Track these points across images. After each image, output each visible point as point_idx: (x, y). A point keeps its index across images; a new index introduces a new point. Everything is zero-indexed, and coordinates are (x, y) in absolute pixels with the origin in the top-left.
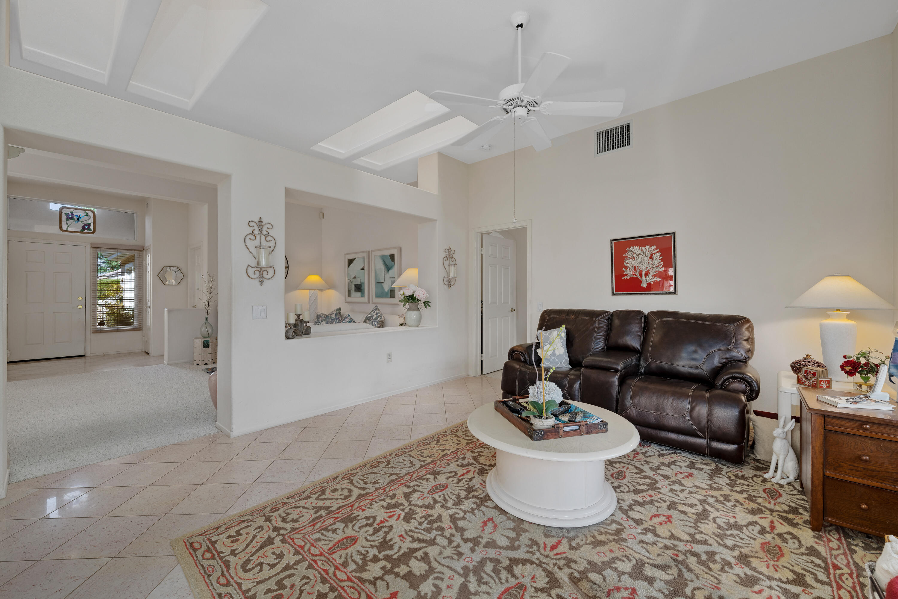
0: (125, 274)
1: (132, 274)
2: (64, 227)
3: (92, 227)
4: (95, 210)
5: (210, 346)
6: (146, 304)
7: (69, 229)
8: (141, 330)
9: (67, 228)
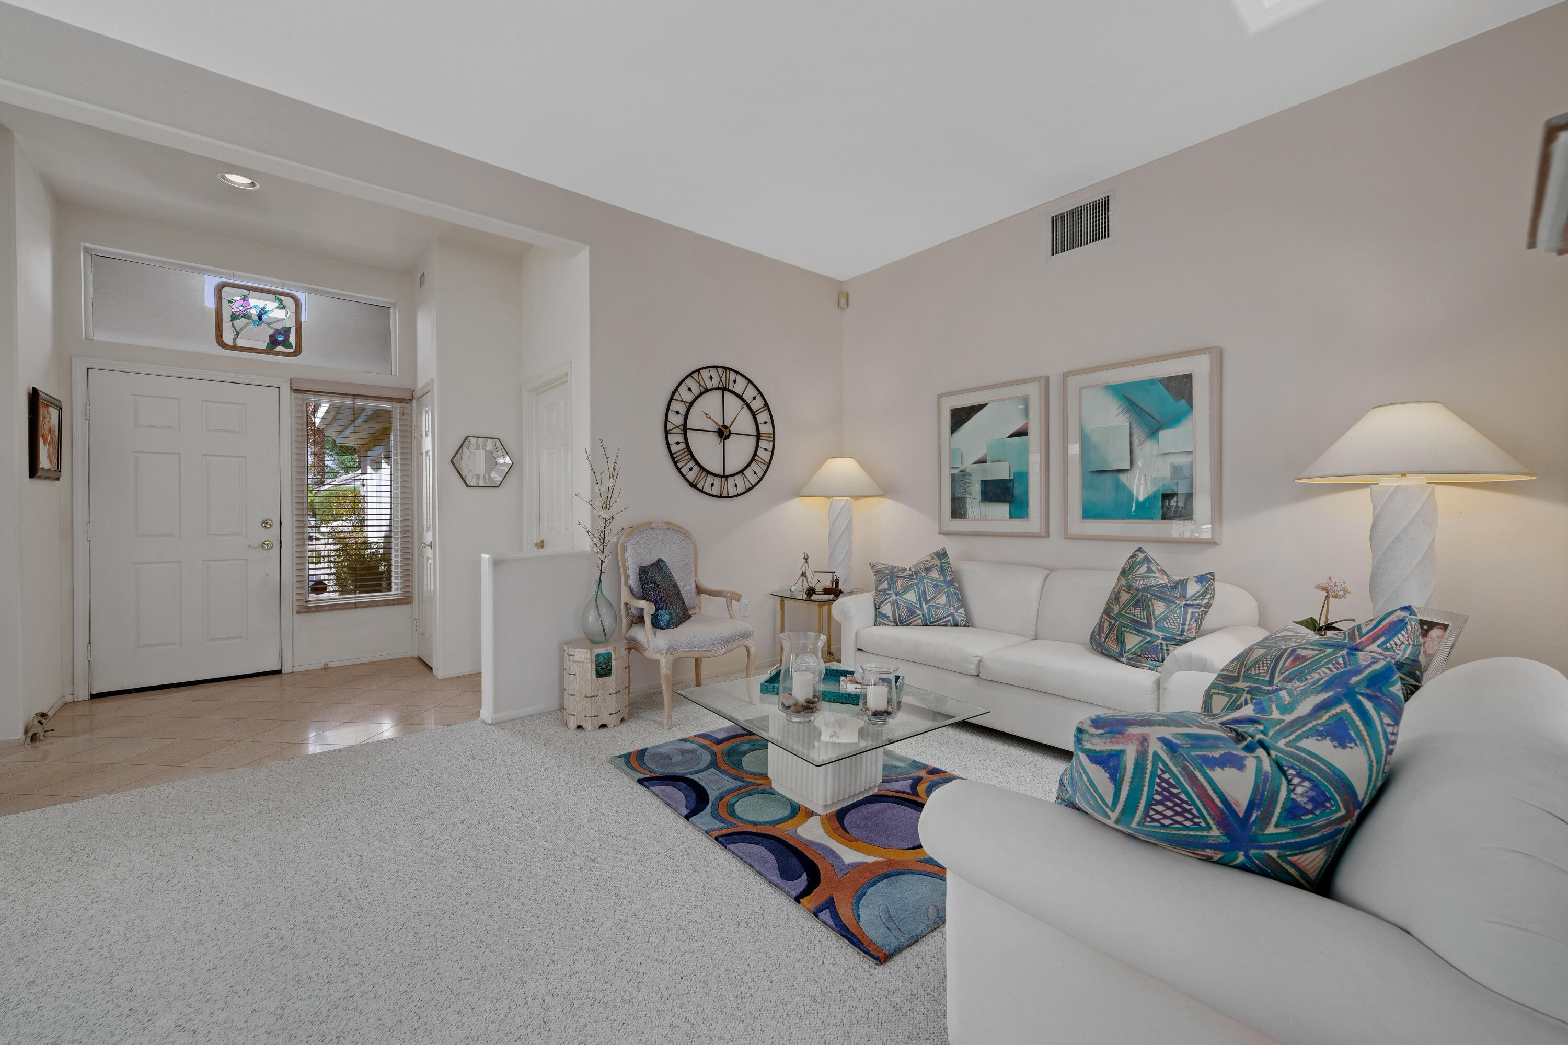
0: (369, 470)
1: (383, 471)
2: (228, 338)
3: (292, 339)
4: (302, 296)
5: (614, 672)
6: (421, 535)
7: (240, 342)
8: (409, 603)
9: (234, 341)
